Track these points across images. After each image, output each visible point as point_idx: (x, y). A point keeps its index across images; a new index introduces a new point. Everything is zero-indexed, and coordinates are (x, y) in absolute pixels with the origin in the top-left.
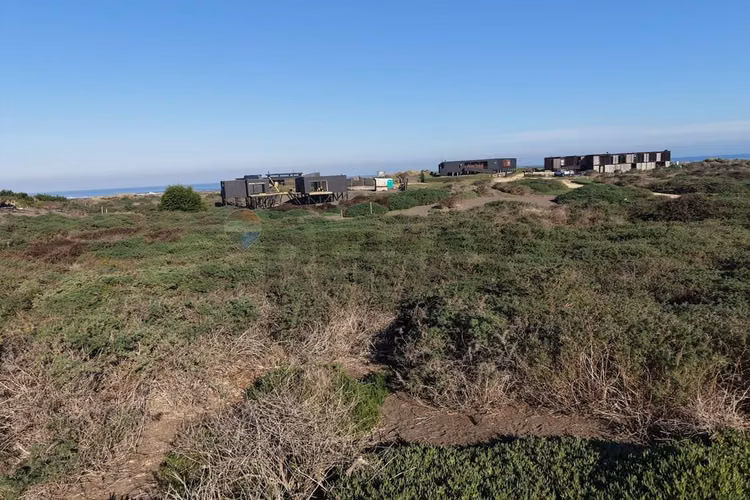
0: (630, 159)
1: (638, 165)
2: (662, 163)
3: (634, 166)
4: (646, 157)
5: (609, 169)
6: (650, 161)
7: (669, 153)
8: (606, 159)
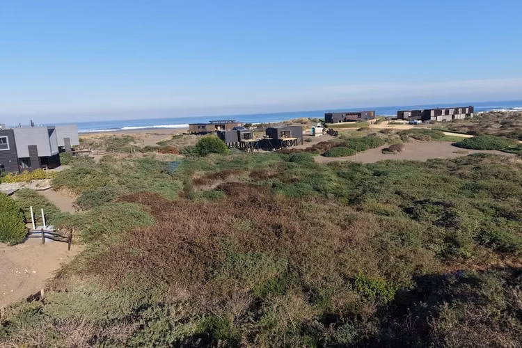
0: (451, 112)
1: (456, 115)
2: (469, 115)
3: (453, 117)
4: (460, 110)
5: (440, 118)
6: (463, 113)
7: (473, 108)
8: (438, 112)
